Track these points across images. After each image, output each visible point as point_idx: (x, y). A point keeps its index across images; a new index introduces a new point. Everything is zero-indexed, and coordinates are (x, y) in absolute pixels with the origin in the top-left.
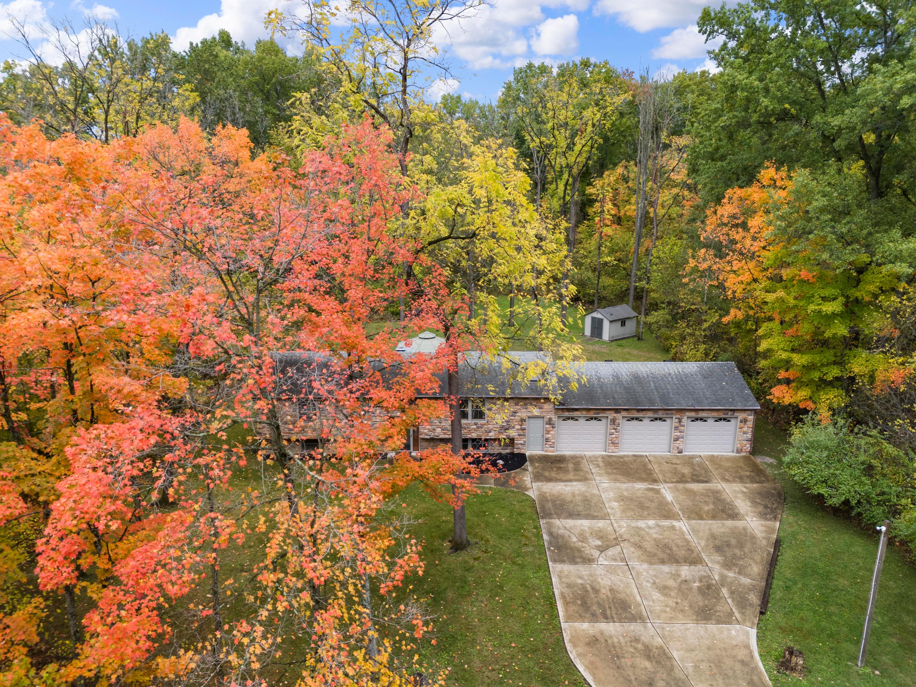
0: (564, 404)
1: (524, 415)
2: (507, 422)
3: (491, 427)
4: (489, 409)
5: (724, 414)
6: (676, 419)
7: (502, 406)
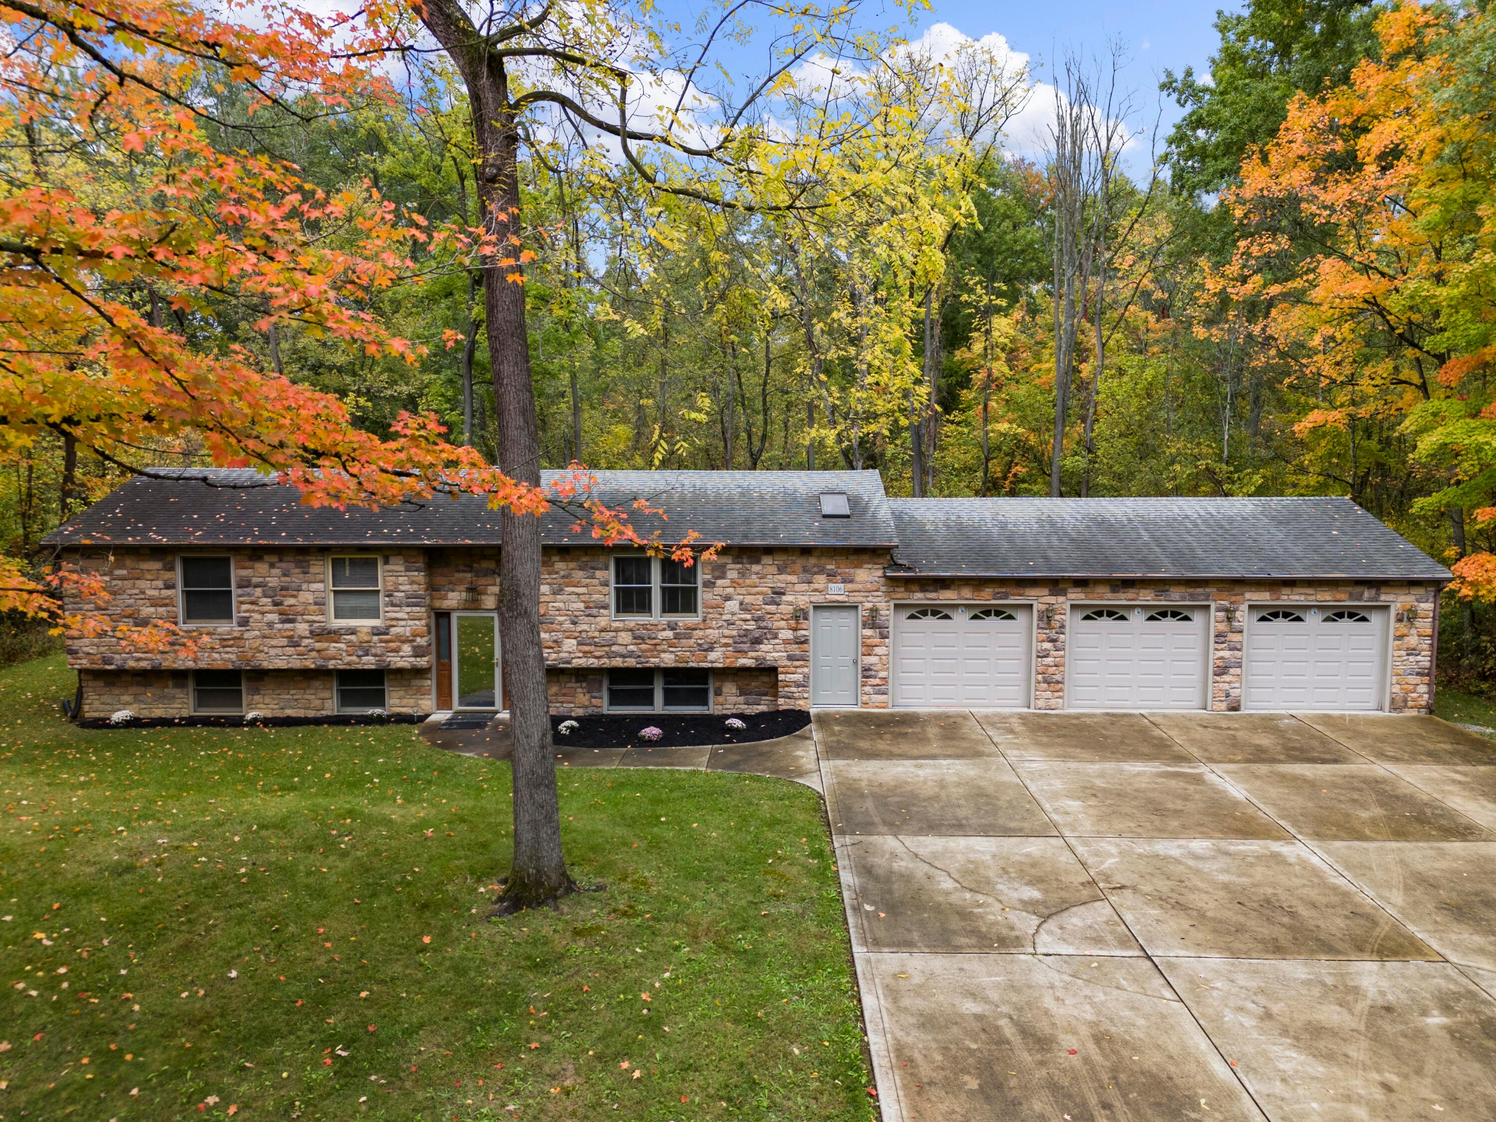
0: (909, 569)
1: (803, 601)
2: (757, 620)
3: (713, 634)
4: (709, 584)
5: (1351, 597)
6: (1218, 610)
7: (742, 574)
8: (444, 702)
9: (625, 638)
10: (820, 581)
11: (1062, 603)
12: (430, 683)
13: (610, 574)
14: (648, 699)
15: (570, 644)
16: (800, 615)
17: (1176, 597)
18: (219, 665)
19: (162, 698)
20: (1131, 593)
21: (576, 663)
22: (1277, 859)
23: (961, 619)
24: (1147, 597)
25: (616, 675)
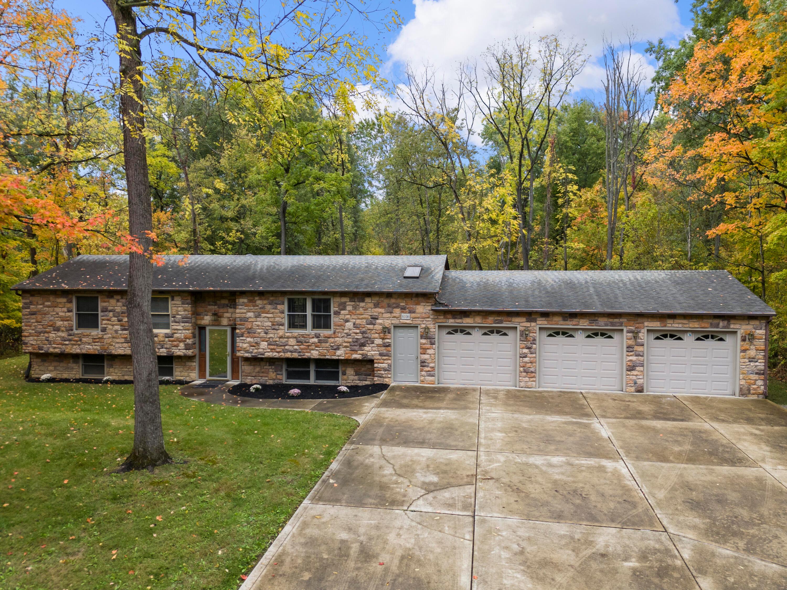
0: (446, 306)
1: (387, 323)
2: (363, 333)
3: (339, 340)
4: (337, 313)
5: (712, 325)
6: (628, 332)
7: (355, 308)
8: (202, 374)
9: (292, 341)
10: (397, 312)
11: (535, 326)
12: (195, 364)
13: (285, 307)
14: (306, 376)
15: (264, 345)
16: (386, 330)
17: (602, 324)
18: (92, 352)
19: (67, 368)
20: (575, 321)
21: (268, 355)
22: (601, 469)
23: (477, 335)
24: (584, 323)
25: (290, 362)
